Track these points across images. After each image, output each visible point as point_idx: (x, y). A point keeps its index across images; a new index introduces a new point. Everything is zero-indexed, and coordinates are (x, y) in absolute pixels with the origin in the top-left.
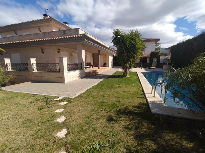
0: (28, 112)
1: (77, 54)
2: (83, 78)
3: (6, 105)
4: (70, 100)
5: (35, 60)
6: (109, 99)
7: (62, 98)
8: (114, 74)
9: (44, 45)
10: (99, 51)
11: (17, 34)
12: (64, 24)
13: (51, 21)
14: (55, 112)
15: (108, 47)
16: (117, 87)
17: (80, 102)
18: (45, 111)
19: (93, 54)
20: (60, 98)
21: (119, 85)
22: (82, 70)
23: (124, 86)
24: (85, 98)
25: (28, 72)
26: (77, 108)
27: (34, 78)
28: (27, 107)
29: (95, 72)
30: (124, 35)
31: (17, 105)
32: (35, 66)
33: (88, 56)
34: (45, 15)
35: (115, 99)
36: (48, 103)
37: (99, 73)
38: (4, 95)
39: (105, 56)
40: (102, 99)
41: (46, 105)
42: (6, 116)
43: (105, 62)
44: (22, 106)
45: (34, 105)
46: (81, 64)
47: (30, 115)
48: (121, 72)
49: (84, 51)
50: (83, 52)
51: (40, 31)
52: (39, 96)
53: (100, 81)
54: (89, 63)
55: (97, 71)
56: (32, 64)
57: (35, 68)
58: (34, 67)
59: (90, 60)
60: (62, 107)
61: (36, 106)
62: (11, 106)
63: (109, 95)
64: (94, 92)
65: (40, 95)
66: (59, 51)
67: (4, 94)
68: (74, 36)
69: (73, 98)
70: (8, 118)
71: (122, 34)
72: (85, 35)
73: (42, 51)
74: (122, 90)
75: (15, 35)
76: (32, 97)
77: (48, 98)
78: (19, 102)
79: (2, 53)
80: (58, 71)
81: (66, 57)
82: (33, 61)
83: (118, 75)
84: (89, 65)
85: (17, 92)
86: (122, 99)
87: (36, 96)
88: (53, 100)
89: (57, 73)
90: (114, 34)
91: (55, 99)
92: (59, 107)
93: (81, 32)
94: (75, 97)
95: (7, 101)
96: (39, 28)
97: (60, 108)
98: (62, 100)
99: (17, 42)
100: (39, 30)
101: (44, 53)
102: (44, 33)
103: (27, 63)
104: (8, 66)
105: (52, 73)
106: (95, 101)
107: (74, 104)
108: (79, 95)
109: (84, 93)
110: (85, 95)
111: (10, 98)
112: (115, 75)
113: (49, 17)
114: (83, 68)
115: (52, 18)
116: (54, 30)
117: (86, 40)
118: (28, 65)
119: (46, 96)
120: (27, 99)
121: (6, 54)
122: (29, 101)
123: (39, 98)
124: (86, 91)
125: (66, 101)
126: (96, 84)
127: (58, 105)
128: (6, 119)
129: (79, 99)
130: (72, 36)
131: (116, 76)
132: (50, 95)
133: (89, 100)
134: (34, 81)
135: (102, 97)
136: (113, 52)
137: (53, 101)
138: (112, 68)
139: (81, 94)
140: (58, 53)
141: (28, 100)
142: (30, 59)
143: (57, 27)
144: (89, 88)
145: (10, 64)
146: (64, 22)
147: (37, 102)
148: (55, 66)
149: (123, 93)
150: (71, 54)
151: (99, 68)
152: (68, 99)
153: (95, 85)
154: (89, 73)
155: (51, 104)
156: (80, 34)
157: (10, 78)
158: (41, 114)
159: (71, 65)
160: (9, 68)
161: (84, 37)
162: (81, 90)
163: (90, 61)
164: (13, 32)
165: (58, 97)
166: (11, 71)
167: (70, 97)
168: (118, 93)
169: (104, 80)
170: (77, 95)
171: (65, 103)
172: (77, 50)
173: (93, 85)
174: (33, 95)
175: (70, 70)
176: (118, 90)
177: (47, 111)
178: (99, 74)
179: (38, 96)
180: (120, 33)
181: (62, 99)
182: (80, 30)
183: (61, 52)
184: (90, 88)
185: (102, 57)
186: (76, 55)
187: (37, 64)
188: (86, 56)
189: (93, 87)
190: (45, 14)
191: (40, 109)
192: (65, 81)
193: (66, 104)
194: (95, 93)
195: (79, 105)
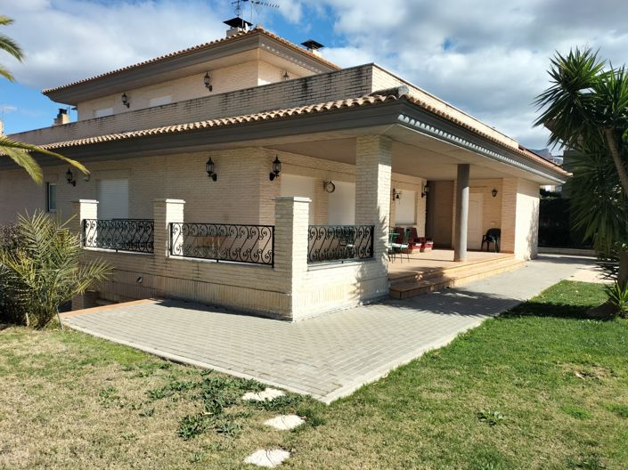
0: (142, 439)
1: (352, 186)
2: (372, 304)
3: (69, 392)
4: (312, 408)
5: (181, 207)
6: (522, 441)
7: (280, 393)
8: (545, 292)
9: (223, 145)
10: (464, 169)
11: (128, 106)
12: (304, 49)
13: (257, 42)
14: (248, 460)
15: (515, 146)
16: (572, 374)
17: (366, 431)
18: (205, 447)
19: (428, 182)
20: (270, 394)
21: (581, 367)
22: (370, 264)
23: (620, 372)
24: (391, 411)
25: (153, 257)
26: (347, 463)
27: (168, 286)
28: (140, 412)
29: (434, 275)
30: (620, 81)
31: (107, 395)
32: (177, 233)
33: (404, 191)
34: (236, 23)
35: (567, 452)
36: (217, 410)
37: (457, 284)
38: (63, 347)
39: (495, 192)
40: (481, 437)
41: (209, 416)
42: (66, 440)
43: (493, 226)
44: (122, 407)
45: (164, 410)
46: (372, 232)
47: (150, 453)
48: (592, 285)
49: (389, 169)
50: (384, 173)
51: (211, 90)
52: (185, 369)
53: (464, 330)
54: (405, 228)
55: (448, 274)
56: (171, 224)
57: (178, 240)
58: (175, 237)
59: (412, 213)
60: (280, 441)
61: (172, 417)
62: (84, 398)
63: (520, 416)
64: (436, 385)
65: (189, 365)
66: (277, 172)
67: (64, 341)
68: (350, 103)
69: (328, 403)
70: (74, 451)
71: (604, 75)
72: (401, 93)
73: (210, 172)
74: (609, 397)
75: (124, 108)
76: (159, 371)
77: (222, 386)
78: (112, 383)
79: (74, 179)
80: (267, 261)
81: (308, 199)
82: (175, 212)
83: (571, 303)
84: (406, 237)
85: (108, 338)
86: (613, 455)
87: (175, 367)
88: (241, 395)
89: (263, 271)
90: (556, 76)
91: (249, 396)
92: (265, 438)
93: (381, 82)
94: (336, 398)
95: (72, 372)
96: (207, 77)
97: (269, 446)
98: (279, 406)
99: (129, 134)
100: (207, 84)
101: (215, 178)
102: (226, 95)
103: (152, 221)
104: (87, 230)
105: (241, 269)
106: (441, 436)
107: (334, 433)
108: (357, 393)
109: (381, 385)
110: (389, 399)
111: (83, 363)
112: (554, 301)
113: (247, 28)
114: (376, 255)
115: (261, 30)
116: (262, 79)
117: (401, 117)
118: (153, 229)
119: (211, 372)
120: (141, 376)
121: (87, 181)
122: (148, 388)
123: (186, 381)
124: (392, 372)
125: (299, 414)
126: (446, 340)
127: (261, 429)
128: (68, 450)
129: (358, 415)
130: (339, 104)
131: (559, 305)
132: (230, 372)
133: (407, 426)
134: (170, 300)
135: (482, 425)
136: (539, 175)
137: (238, 401)
138: (534, 257)
139: (365, 388)
140: (272, 177)
141: (141, 381)
142: (164, 203)
143: (277, 67)
144: (406, 361)
145: (95, 222)
146: (305, 44)
147: (177, 395)
148: (255, 237)
149: (616, 420)
150: (325, 184)
151: (457, 258)
152: (304, 405)
153: (437, 345)
154: (407, 278)
155: (230, 418)
156: (373, 91)
157: (90, 277)
158: (192, 456)
159: (323, 237)
160: (88, 238)
161: (396, 102)
162: (365, 364)
163: (412, 220)
164: (119, 98)
165: (262, 388)
166: (96, 249)
167: (315, 397)
168: (579, 415)
169: (487, 323)
170: (347, 390)
171: (293, 421)
172: (354, 164)
173: (428, 348)
174: (162, 362)
175: (315, 257)
176: (579, 392)
177: (214, 447)
178: (455, 290)
179: (182, 367)
180: (595, 70)
181: (280, 398)
182: (375, 70)
183: (284, 176)
184: (414, 362)
185: (479, 196)
186: (347, 188)
187: (188, 227)
188: (395, 196)
189: (430, 357)
190: (236, 17)
191: (186, 432)
192: (290, 311)
193: (294, 431)
194: (438, 392)
195: (359, 446)
